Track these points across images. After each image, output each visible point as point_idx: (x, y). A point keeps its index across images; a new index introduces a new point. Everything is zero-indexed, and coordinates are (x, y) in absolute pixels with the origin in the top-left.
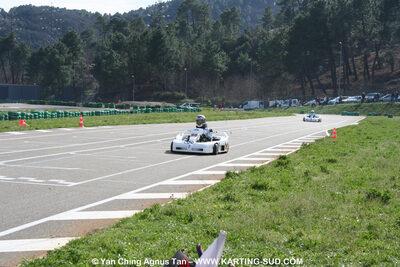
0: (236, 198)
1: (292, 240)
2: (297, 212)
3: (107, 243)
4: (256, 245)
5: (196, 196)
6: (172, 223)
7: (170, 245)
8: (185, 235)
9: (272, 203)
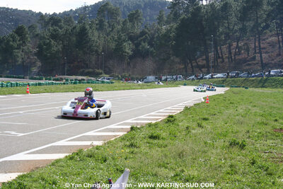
0: (138, 145)
1: (177, 175)
2: (181, 155)
3: (45, 177)
5: (109, 144)
6: (92, 163)
7: (90, 178)
8: (101, 171)
9: (163, 149)
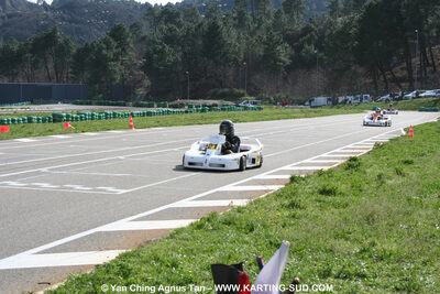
0: (302, 205)
1: (364, 251)
2: (370, 219)
3: (161, 256)
4: (324, 256)
5: (257, 203)
6: (231, 233)
7: (230, 257)
8: (245, 246)
9: (342, 210)
